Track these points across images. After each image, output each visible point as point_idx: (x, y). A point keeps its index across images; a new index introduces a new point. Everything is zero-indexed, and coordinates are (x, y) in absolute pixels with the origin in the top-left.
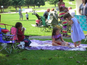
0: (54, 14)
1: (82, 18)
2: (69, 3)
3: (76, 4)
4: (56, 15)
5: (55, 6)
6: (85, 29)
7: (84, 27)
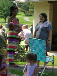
0: (2, 33)
1: (39, 43)
2: (25, 19)
3: (34, 22)
4: (5, 35)
5: (5, 21)
6: (42, 59)
7: (41, 56)
